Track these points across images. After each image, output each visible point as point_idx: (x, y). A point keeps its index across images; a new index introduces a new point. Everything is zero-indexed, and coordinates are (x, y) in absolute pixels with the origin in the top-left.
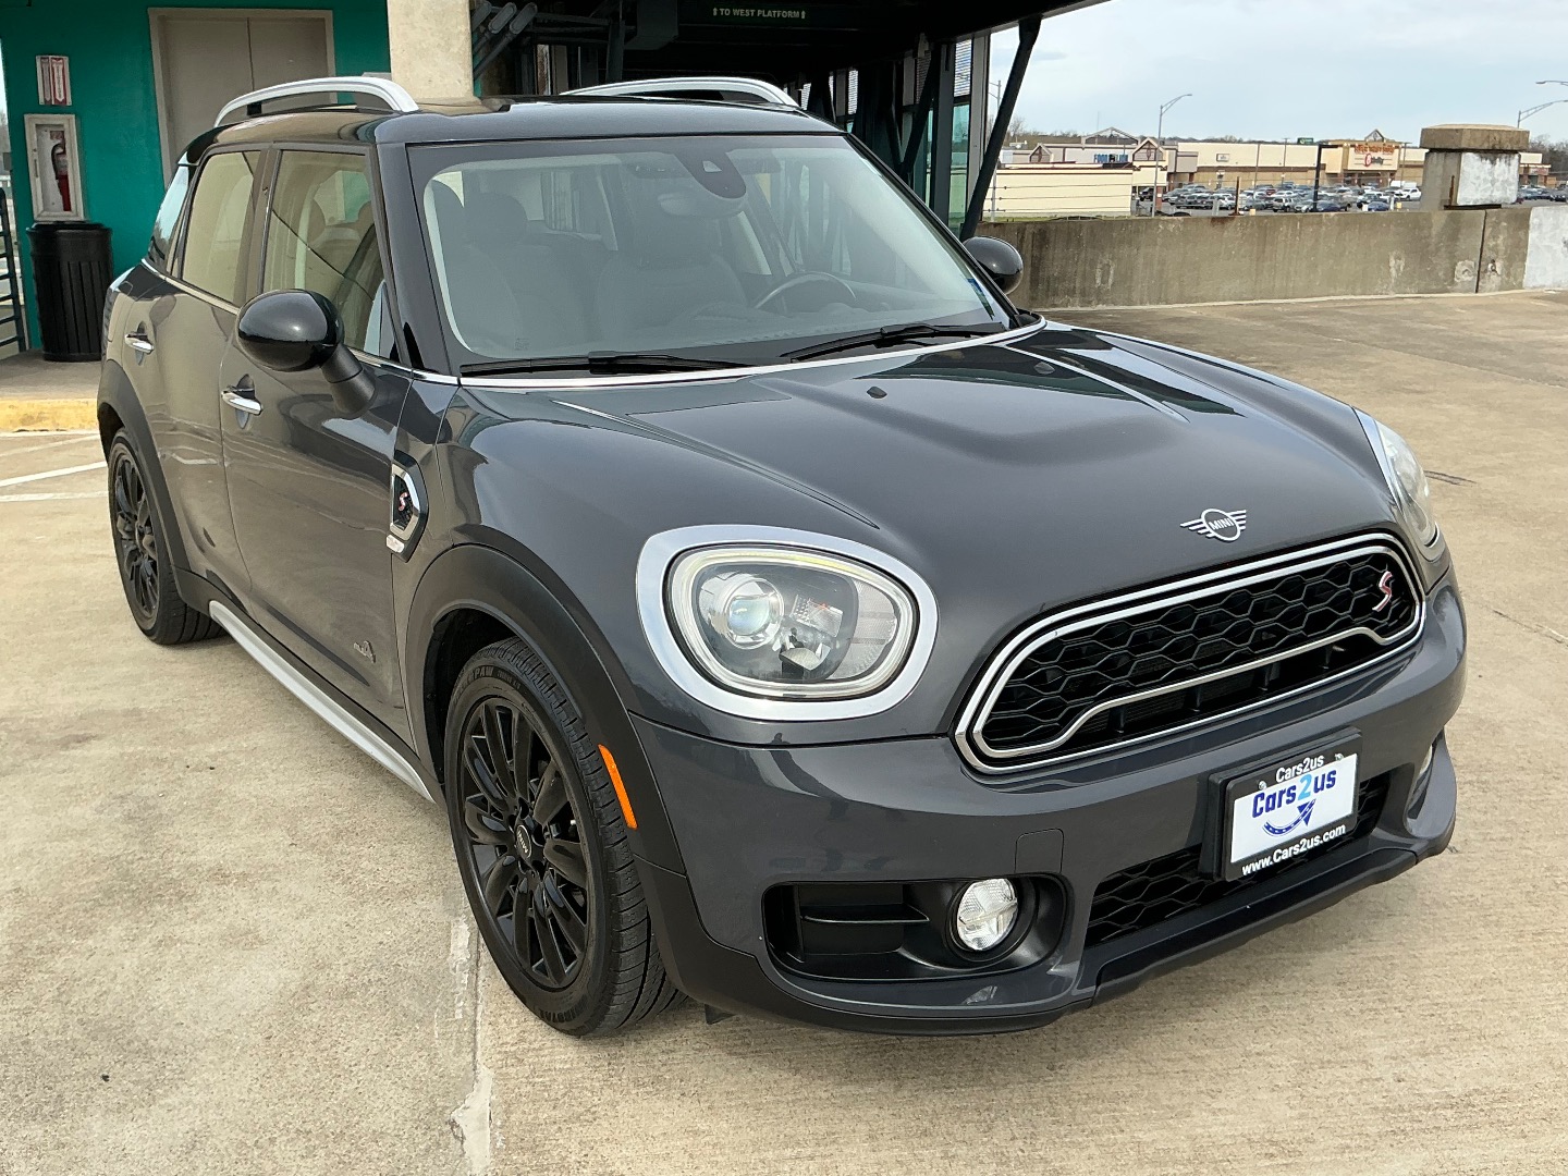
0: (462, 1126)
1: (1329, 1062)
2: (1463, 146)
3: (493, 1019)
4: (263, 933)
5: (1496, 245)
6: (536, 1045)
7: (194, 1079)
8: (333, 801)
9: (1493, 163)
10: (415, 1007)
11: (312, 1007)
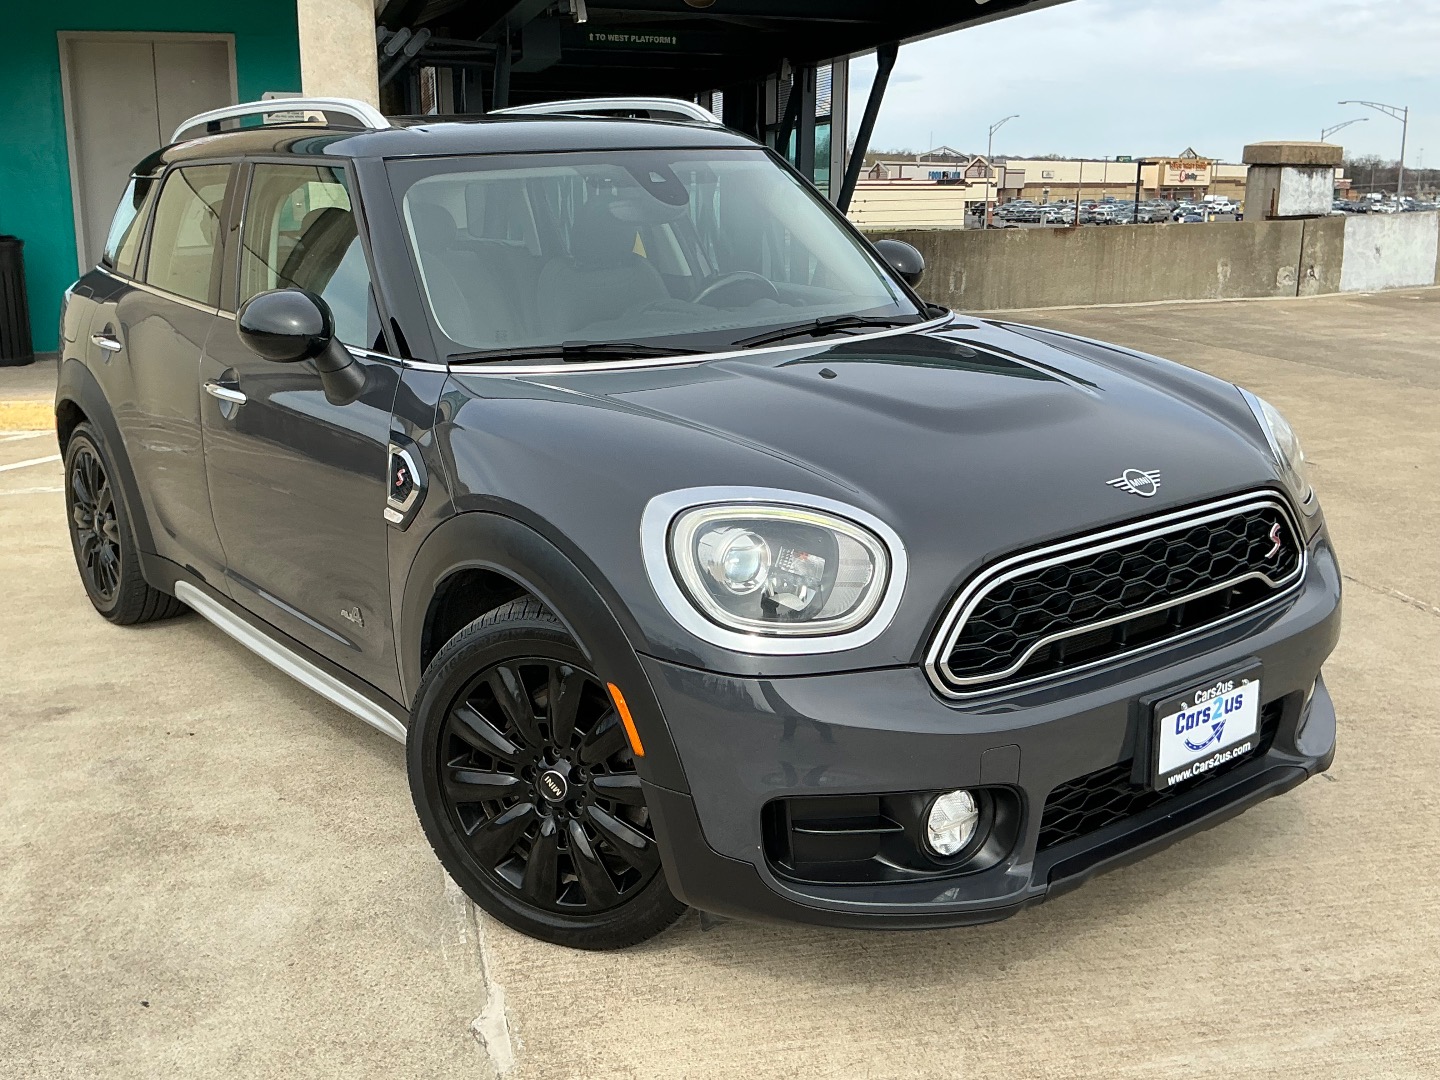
0: (483, 1033)
1: (1244, 956)
2: (1283, 161)
3: (495, 942)
4: (268, 875)
5: (1315, 252)
6: (539, 963)
7: (228, 1002)
8: (312, 760)
9: (1310, 176)
10: (422, 935)
11: (327, 937)
